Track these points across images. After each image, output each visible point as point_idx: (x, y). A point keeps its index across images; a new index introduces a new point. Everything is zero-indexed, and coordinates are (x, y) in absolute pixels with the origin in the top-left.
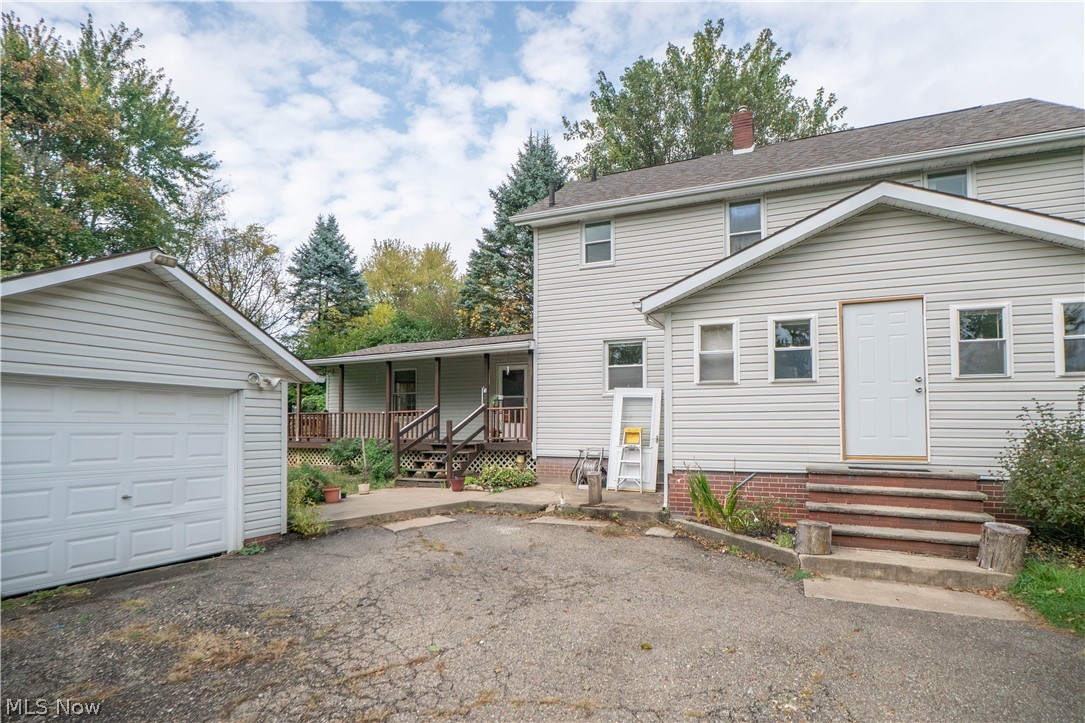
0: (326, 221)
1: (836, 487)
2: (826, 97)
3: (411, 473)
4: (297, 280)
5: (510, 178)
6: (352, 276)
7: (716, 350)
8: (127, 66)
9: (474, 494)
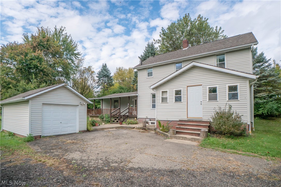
0: (104, 65)
1: (182, 123)
2: (218, 28)
3: (114, 121)
4: (98, 79)
5: (144, 53)
6: (110, 77)
7: (164, 96)
8: (63, 35)
9: (124, 125)
